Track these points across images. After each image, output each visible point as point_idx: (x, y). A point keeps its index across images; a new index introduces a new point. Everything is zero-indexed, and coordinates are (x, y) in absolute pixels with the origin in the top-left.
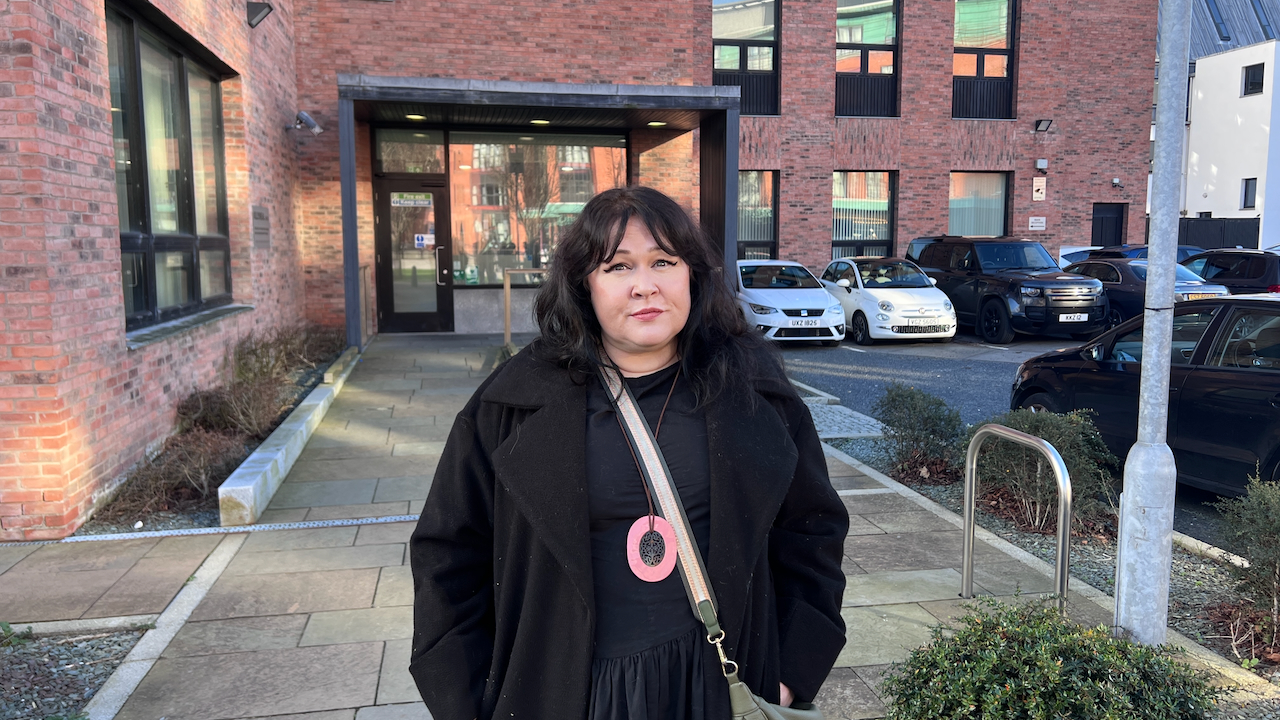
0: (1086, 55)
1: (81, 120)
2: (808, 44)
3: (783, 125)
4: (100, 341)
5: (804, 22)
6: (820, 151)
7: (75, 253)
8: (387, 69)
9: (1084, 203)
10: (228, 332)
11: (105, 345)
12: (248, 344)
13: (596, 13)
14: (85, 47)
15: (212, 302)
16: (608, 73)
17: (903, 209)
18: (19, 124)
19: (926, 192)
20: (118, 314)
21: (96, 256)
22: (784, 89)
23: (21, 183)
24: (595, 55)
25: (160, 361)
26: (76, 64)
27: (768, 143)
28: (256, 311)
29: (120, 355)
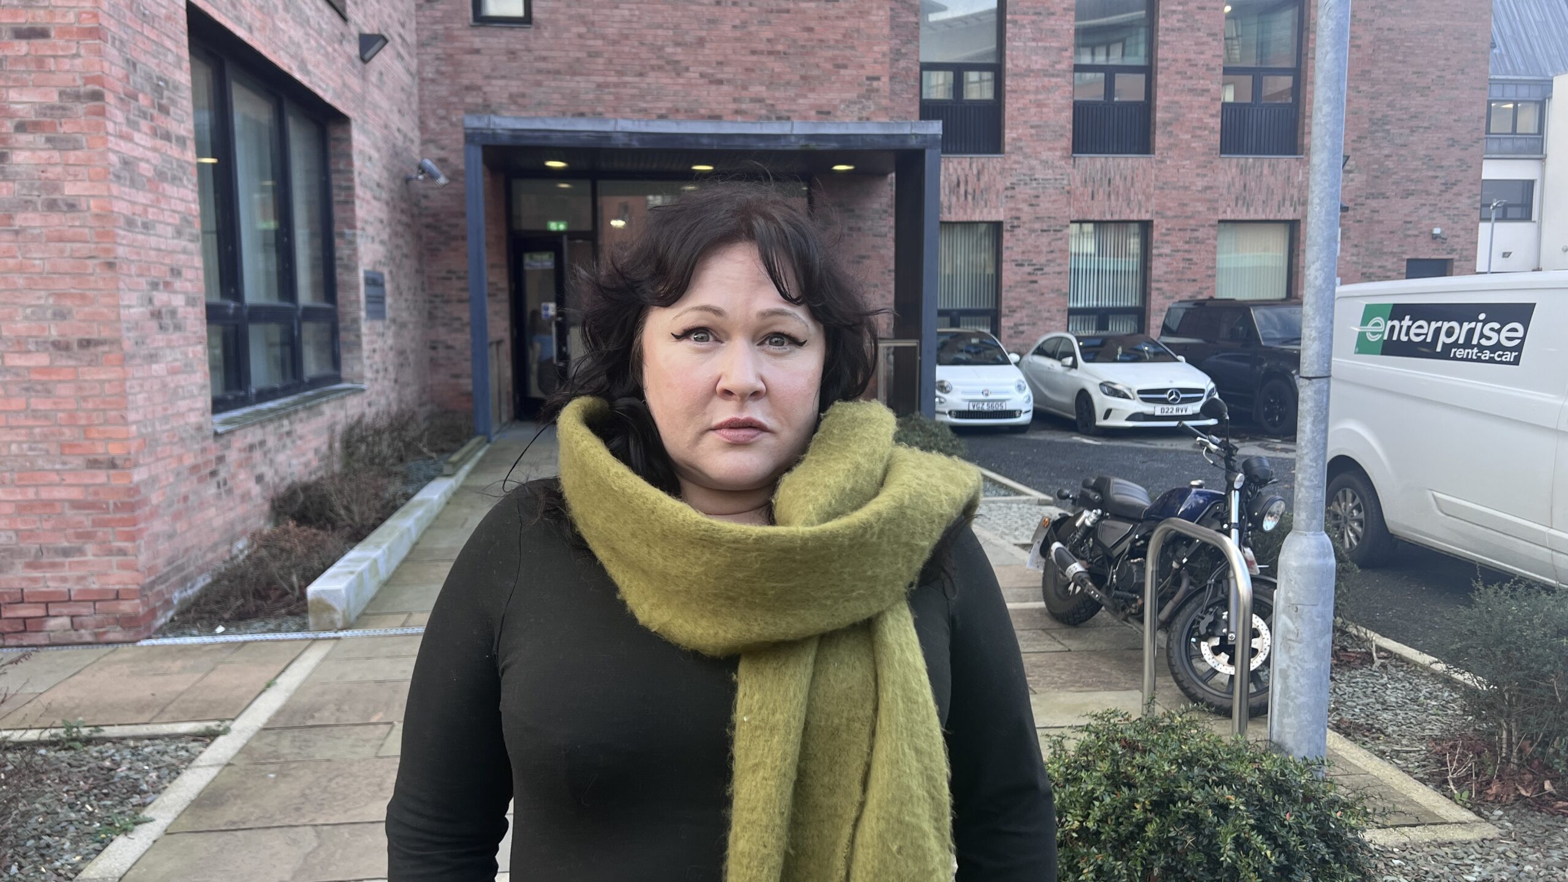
0: (1398, 73)
1: (161, 176)
2: (1038, 66)
3: (1007, 166)
4: (182, 422)
5: (1034, 40)
6: (1053, 198)
7: (154, 324)
8: (524, 107)
9: (1395, 260)
10: (333, 416)
11: (188, 428)
12: (357, 431)
13: (770, 35)
14: (166, 93)
15: (315, 383)
16: (786, 107)
17: (1158, 268)
18: (91, 180)
19: (1187, 247)
20: (204, 392)
21: (178, 327)
22: (1008, 123)
23: (93, 246)
24: (771, 85)
25: (251, 448)
26: (155, 112)
27: (987, 189)
28: (368, 393)
29: (205, 438)
